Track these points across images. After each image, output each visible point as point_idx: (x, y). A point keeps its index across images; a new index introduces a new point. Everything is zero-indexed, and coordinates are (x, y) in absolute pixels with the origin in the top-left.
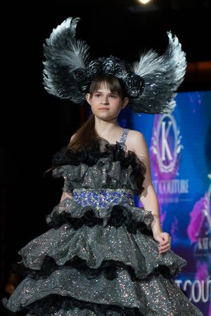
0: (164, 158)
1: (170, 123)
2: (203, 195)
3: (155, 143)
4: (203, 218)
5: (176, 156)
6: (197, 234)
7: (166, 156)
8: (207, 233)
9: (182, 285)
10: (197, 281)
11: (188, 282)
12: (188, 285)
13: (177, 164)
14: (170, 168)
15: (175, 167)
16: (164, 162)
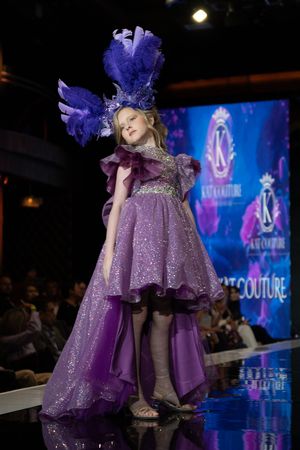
0: (218, 165)
1: (224, 132)
2: (254, 199)
3: (210, 150)
4: (254, 220)
5: (229, 162)
6: (249, 236)
7: (220, 163)
8: (259, 234)
9: (236, 282)
10: (250, 279)
11: (242, 279)
12: (241, 282)
13: (230, 170)
14: (225, 174)
15: (229, 173)
16: (218, 168)
